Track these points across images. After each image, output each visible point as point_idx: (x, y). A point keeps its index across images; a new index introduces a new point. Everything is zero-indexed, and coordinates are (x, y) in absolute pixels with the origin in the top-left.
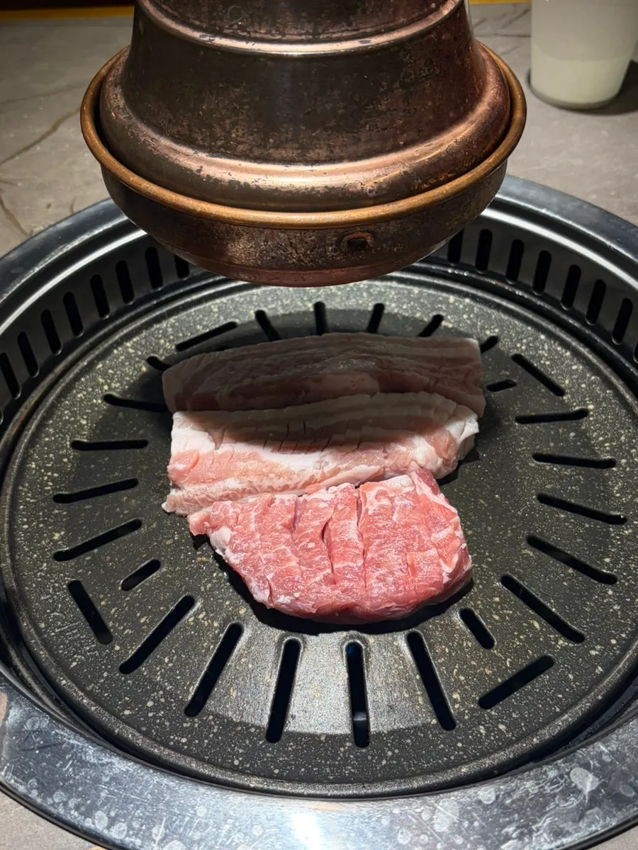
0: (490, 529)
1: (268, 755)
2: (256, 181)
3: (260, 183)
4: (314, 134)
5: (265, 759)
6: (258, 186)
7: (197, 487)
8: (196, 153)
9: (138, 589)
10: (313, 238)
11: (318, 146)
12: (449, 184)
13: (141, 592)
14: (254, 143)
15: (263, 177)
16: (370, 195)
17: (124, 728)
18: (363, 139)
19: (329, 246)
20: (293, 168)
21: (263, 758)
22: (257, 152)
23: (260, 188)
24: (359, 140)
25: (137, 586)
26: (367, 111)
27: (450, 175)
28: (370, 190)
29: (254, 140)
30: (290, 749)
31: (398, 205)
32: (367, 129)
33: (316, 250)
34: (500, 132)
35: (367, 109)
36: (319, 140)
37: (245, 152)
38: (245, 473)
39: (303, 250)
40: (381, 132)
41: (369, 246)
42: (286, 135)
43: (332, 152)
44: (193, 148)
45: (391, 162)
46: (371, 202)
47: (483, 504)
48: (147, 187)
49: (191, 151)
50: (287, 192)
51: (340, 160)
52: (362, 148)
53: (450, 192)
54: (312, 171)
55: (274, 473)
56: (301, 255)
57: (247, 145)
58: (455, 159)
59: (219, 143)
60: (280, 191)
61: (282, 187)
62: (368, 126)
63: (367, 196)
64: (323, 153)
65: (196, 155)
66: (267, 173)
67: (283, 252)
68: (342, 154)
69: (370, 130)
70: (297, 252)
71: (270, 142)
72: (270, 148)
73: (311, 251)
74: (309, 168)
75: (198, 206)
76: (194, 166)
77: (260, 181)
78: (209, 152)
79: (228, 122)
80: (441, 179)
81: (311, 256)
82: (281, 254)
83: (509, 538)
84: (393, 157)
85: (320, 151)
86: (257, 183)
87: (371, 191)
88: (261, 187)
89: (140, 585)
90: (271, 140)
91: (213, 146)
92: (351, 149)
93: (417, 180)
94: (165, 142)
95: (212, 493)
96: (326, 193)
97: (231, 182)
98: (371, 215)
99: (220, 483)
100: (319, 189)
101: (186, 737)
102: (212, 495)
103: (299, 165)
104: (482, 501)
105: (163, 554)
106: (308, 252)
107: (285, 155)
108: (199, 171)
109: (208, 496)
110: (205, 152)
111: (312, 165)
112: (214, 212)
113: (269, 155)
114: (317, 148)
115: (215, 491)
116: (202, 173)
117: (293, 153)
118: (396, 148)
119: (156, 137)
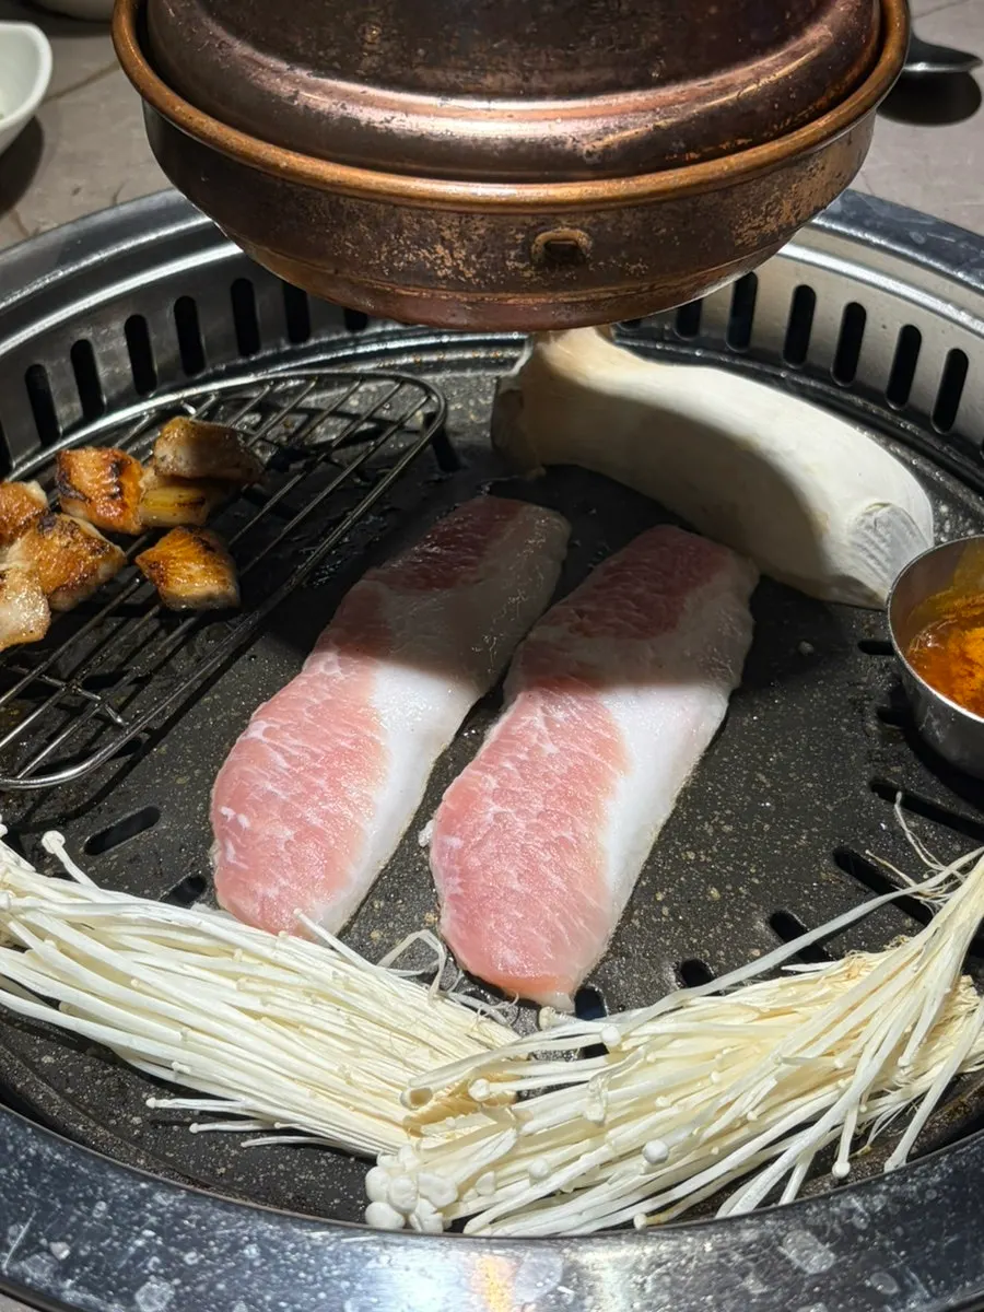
0: (767, 827)
1: (281, 1166)
2: (388, 122)
3: (394, 125)
4: (496, 46)
5: (274, 1174)
6: (391, 130)
8: (291, 69)
9: (113, 854)
10: (482, 231)
11: (503, 67)
12: (737, 155)
13: (115, 860)
14: (390, 55)
15: (399, 116)
16: (588, 160)
17: (33, 1081)
18: (584, 63)
19: (510, 249)
20: (454, 103)
21: (270, 1171)
22: (396, 71)
23: (394, 134)
24: (577, 61)
25: (112, 850)
26: (595, 12)
27: (740, 142)
28: (588, 152)
29: (392, 50)
30: (323, 1162)
31: (637, 182)
32: (593, 44)
33: (487, 254)
34: (848, 78)
35: (595, 8)
36: (504, 56)
37: (375, 69)
39: (464, 253)
40: (617, 51)
41: (584, 256)
42: (446, 44)
43: (526, 79)
44: (288, 61)
45: (631, 107)
46: (589, 174)
47: (763, 783)
48: (202, 123)
49: (284, 66)
50: (440, 143)
51: (540, 94)
52: (581, 77)
53: (735, 168)
54: (489, 110)
56: (459, 262)
57: (376, 58)
58: (752, 113)
59: (333, 53)
60: (428, 141)
61: (431, 134)
62: (593, 39)
63: (584, 162)
64: (510, 79)
65: (290, 73)
66: (407, 110)
67: (427, 254)
68: (545, 86)
69: (597, 46)
70: (452, 256)
71: (417, 55)
72: (419, 65)
73: (478, 257)
74: (484, 104)
75: (283, 159)
76: (286, 89)
77: (394, 121)
78: (313, 68)
79: (349, 15)
80: (724, 147)
81: (478, 266)
82: (425, 257)
83: (800, 847)
84: (637, 97)
85: (505, 76)
86: (387, 124)
87: (589, 154)
88: (396, 132)
89: (117, 847)
90: (421, 51)
91: (320, 58)
92: (560, 78)
93: (677, 141)
94: (241, 49)
96: (509, 151)
97: (344, 119)
98: (585, 196)
100: (496, 142)
101: (141, 1116)
103: (468, 99)
104: (763, 778)
105: (168, 799)
106: (473, 258)
107: (443, 80)
108: (294, 98)
110: (306, 68)
111: (489, 100)
112: (309, 171)
113: (416, 77)
114: (500, 70)
116: (296, 103)
117: (457, 77)
118: (643, 83)
119: (229, 39)
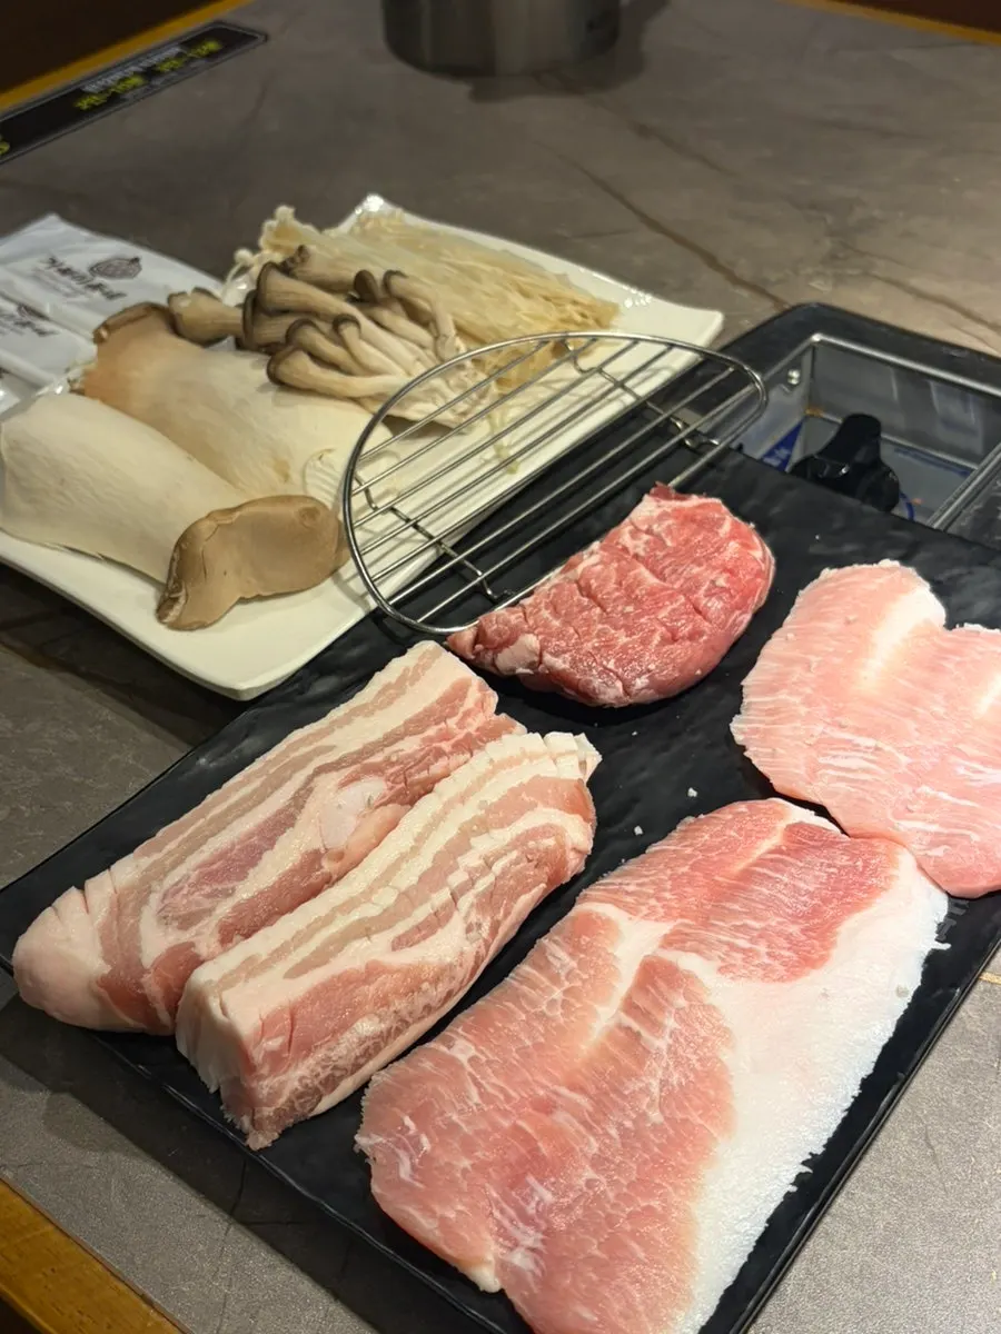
7: (311, 1061)
38: (384, 1001)
55: (426, 980)
95: (340, 1058)
99: (347, 1035)
102: (341, 1063)
109: (335, 1068)
115: (345, 1052)
